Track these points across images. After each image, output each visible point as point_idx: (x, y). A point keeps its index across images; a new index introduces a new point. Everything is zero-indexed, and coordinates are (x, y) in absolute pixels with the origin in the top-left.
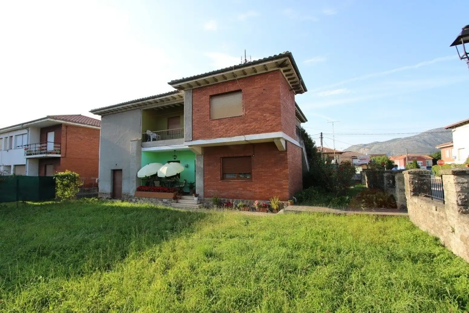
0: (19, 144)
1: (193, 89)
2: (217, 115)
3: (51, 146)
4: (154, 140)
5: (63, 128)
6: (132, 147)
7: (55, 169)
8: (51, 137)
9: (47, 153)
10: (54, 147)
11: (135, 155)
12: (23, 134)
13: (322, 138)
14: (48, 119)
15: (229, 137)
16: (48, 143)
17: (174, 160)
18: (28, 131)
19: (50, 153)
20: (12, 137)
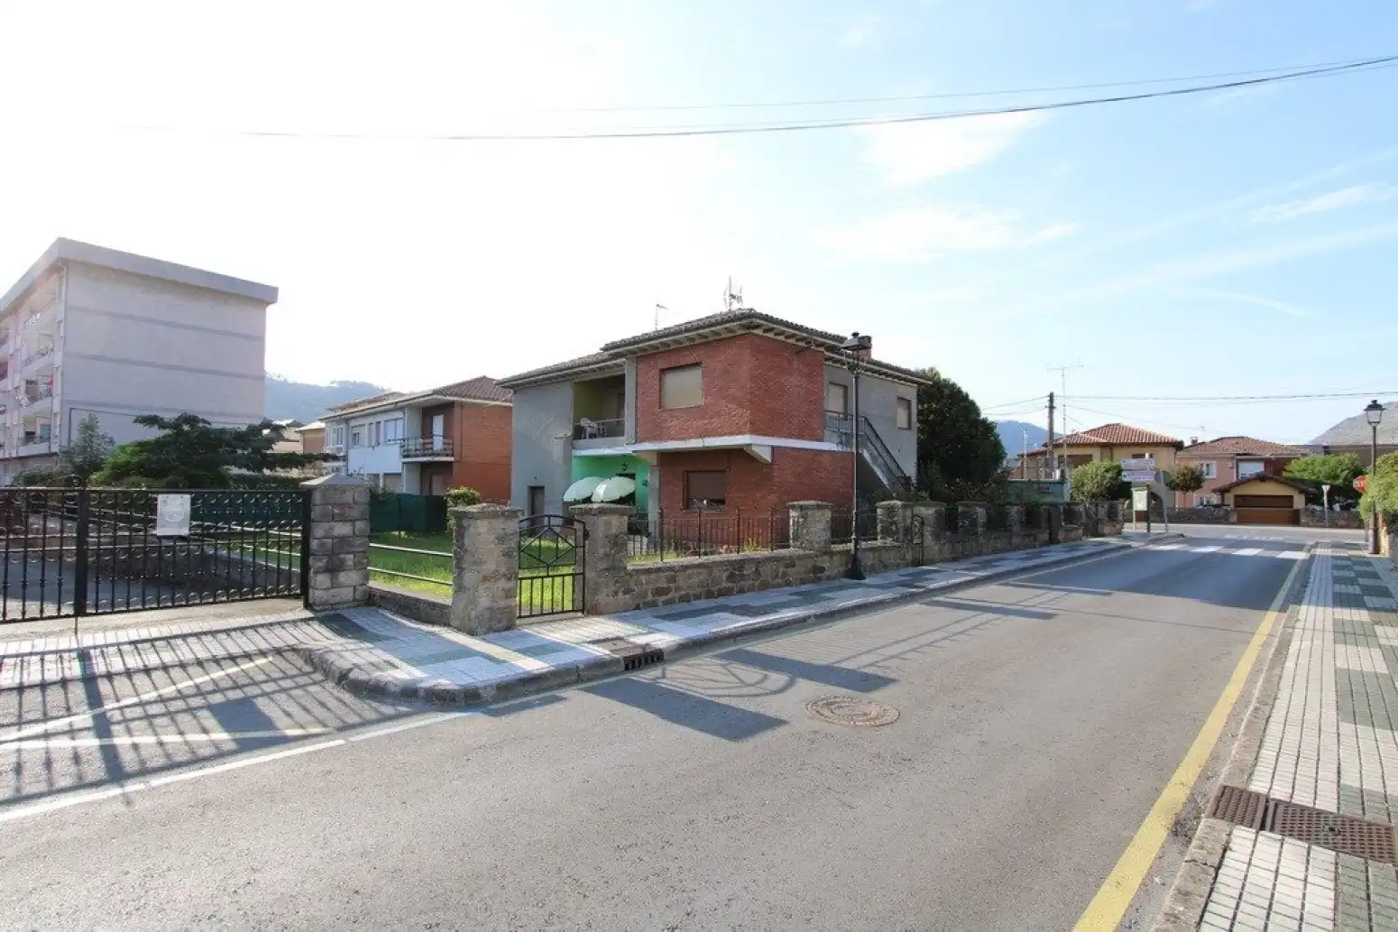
0: (391, 436)
1: (637, 357)
2: (670, 402)
3: (438, 443)
4: (593, 436)
5: (457, 409)
6: (557, 449)
7: (446, 484)
8: (438, 424)
9: (433, 454)
10: (444, 444)
11: (561, 462)
12: (396, 420)
13: (1051, 408)
14: (434, 396)
15: (683, 439)
16: (435, 438)
17: (623, 472)
18: (404, 414)
19: (439, 455)
20: (379, 423)
